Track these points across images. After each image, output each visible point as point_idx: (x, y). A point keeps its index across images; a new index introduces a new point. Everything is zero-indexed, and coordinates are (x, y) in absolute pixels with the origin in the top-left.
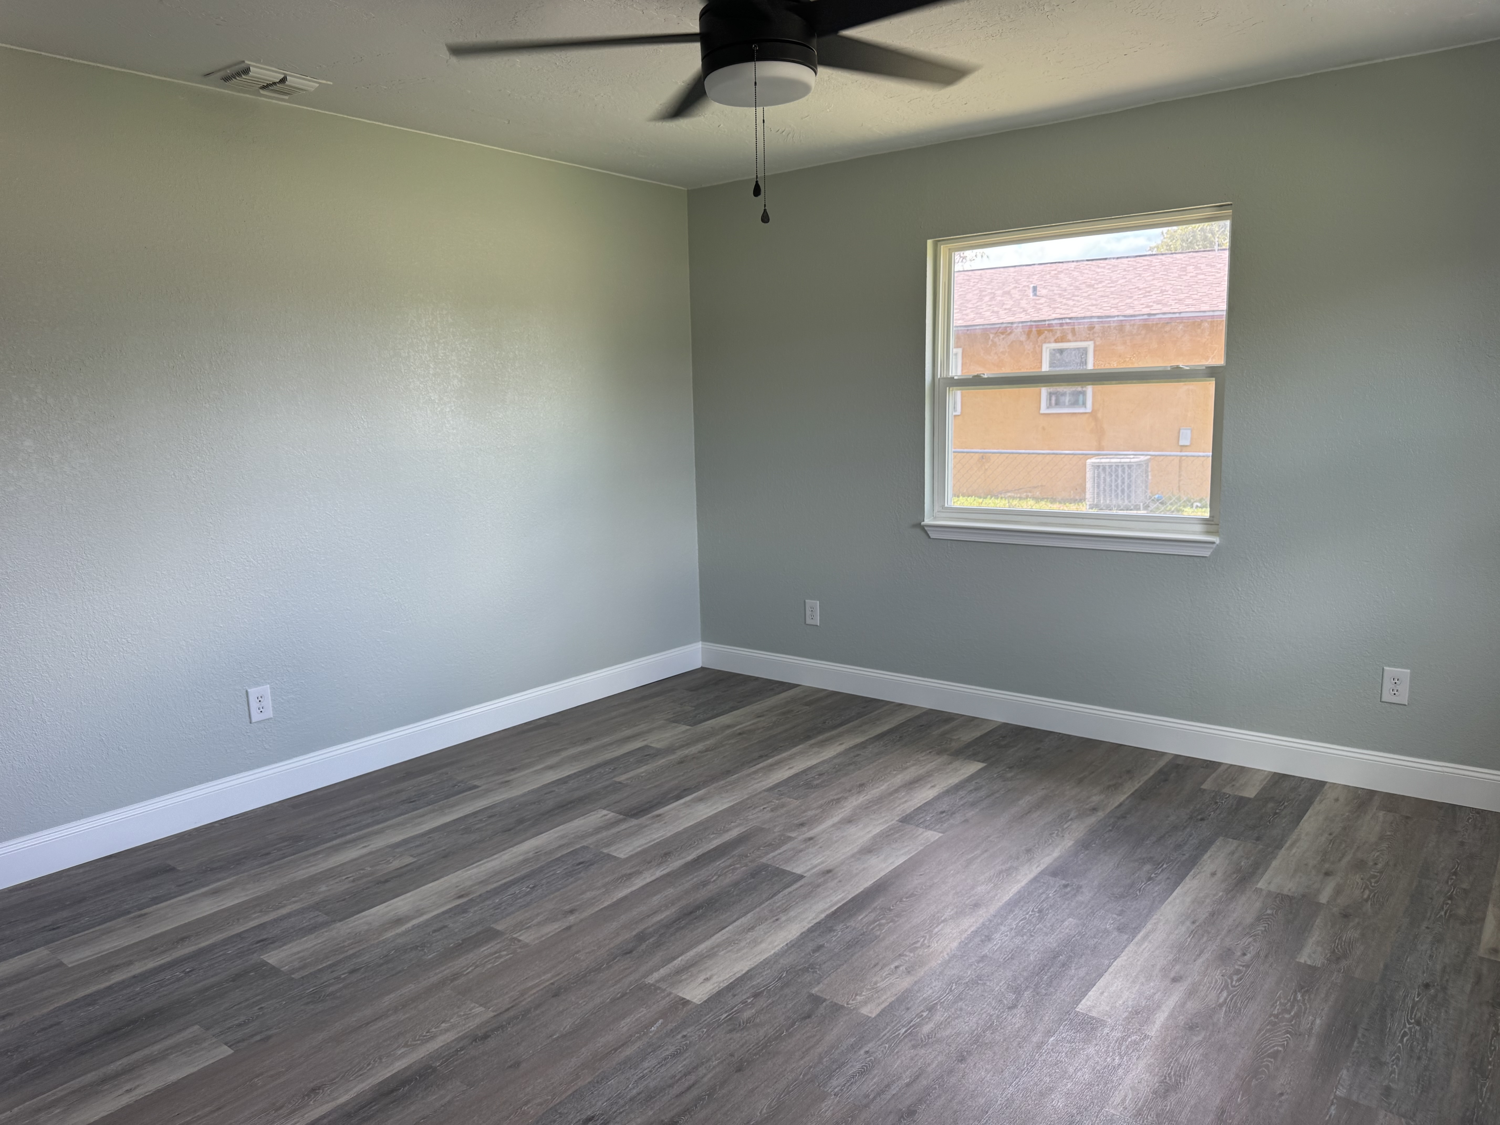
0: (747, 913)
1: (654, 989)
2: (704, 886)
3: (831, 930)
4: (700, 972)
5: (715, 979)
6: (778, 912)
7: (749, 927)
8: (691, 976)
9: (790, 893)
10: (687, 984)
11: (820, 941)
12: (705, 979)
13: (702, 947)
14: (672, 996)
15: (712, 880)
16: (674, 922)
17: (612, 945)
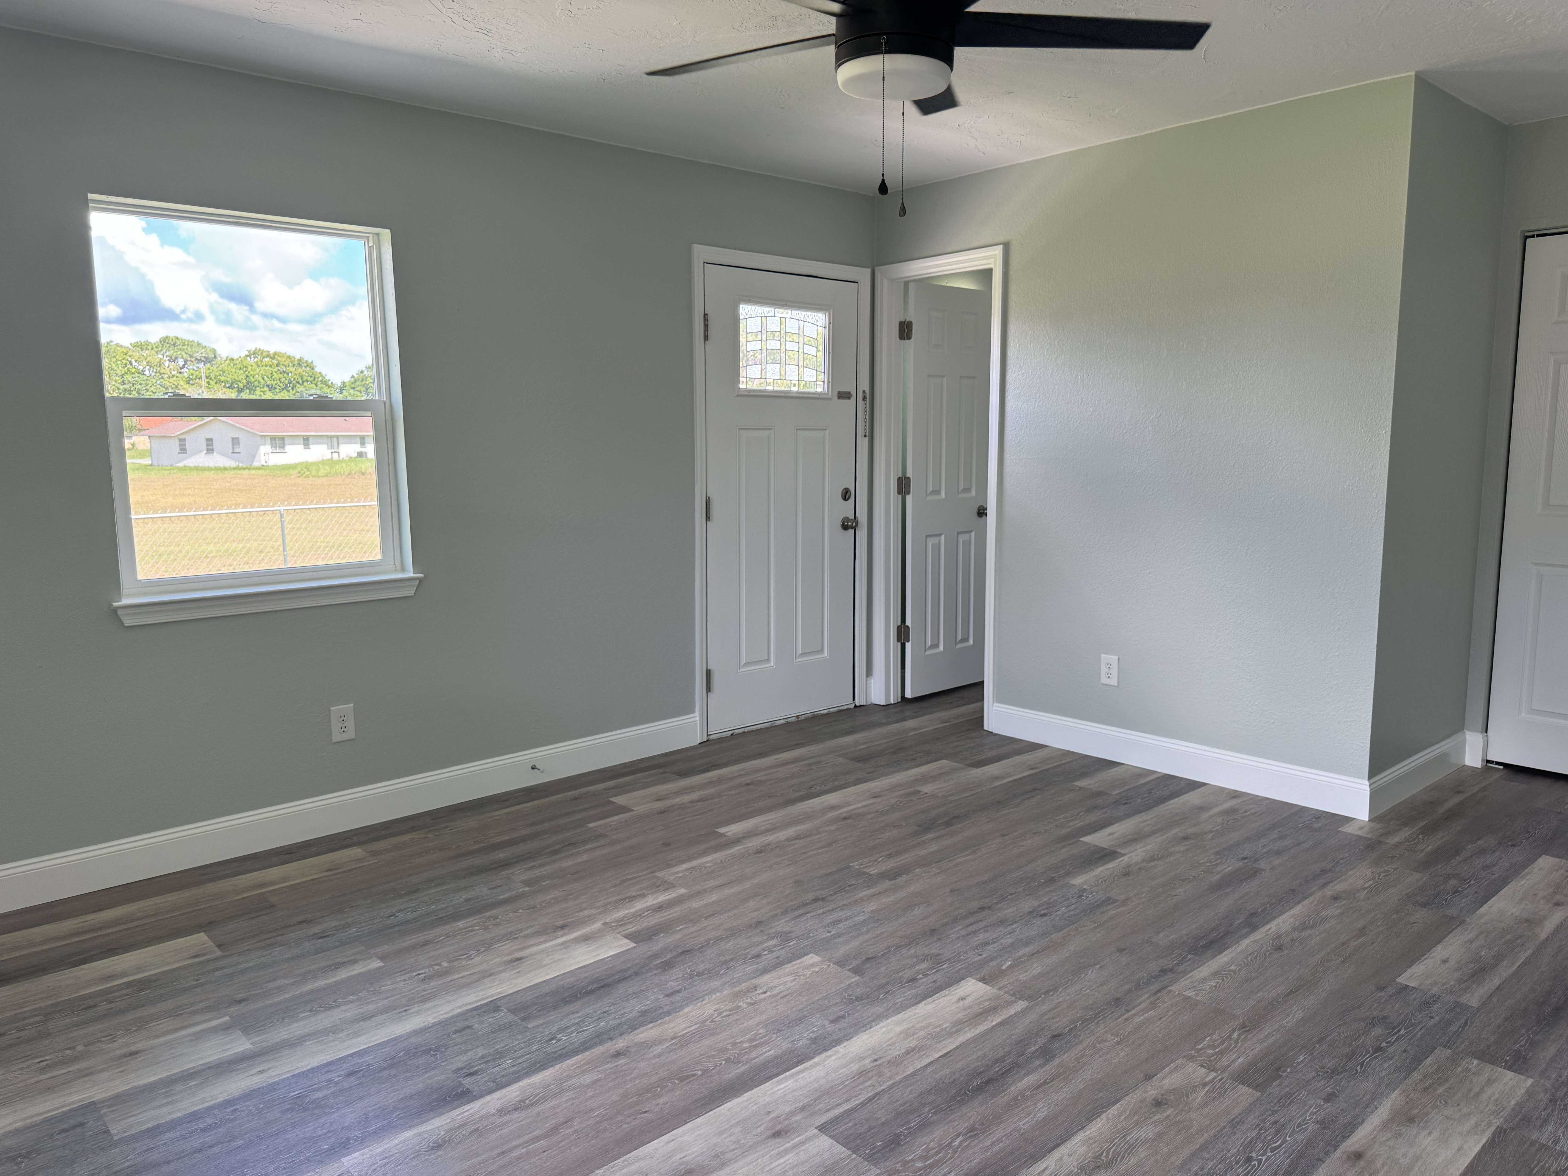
0: (915, 1073)
1: (1020, 993)
2: (972, 1129)
3: (814, 1040)
4: (970, 1007)
5: (955, 998)
6: (872, 1071)
7: (912, 1054)
8: (979, 1004)
9: (847, 1100)
10: (982, 996)
11: (830, 1028)
12: (965, 999)
13: (969, 1034)
14: (997, 987)
15: (961, 1138)
16: (1009, 1070)
17: (1080, 1047)
